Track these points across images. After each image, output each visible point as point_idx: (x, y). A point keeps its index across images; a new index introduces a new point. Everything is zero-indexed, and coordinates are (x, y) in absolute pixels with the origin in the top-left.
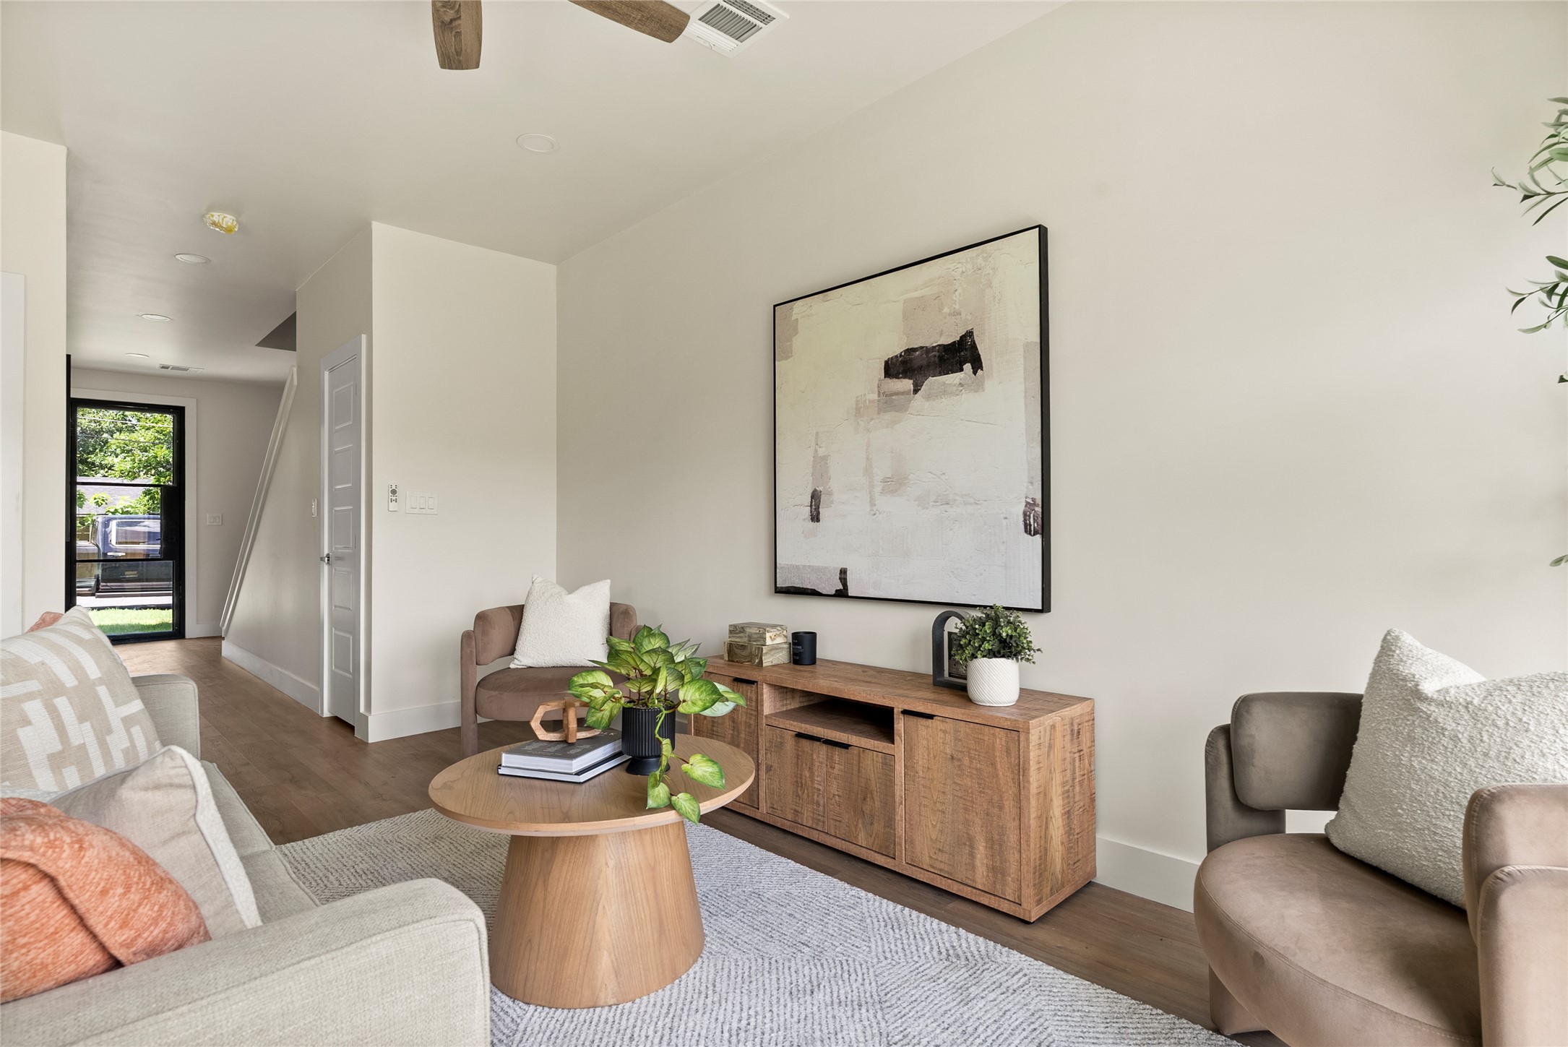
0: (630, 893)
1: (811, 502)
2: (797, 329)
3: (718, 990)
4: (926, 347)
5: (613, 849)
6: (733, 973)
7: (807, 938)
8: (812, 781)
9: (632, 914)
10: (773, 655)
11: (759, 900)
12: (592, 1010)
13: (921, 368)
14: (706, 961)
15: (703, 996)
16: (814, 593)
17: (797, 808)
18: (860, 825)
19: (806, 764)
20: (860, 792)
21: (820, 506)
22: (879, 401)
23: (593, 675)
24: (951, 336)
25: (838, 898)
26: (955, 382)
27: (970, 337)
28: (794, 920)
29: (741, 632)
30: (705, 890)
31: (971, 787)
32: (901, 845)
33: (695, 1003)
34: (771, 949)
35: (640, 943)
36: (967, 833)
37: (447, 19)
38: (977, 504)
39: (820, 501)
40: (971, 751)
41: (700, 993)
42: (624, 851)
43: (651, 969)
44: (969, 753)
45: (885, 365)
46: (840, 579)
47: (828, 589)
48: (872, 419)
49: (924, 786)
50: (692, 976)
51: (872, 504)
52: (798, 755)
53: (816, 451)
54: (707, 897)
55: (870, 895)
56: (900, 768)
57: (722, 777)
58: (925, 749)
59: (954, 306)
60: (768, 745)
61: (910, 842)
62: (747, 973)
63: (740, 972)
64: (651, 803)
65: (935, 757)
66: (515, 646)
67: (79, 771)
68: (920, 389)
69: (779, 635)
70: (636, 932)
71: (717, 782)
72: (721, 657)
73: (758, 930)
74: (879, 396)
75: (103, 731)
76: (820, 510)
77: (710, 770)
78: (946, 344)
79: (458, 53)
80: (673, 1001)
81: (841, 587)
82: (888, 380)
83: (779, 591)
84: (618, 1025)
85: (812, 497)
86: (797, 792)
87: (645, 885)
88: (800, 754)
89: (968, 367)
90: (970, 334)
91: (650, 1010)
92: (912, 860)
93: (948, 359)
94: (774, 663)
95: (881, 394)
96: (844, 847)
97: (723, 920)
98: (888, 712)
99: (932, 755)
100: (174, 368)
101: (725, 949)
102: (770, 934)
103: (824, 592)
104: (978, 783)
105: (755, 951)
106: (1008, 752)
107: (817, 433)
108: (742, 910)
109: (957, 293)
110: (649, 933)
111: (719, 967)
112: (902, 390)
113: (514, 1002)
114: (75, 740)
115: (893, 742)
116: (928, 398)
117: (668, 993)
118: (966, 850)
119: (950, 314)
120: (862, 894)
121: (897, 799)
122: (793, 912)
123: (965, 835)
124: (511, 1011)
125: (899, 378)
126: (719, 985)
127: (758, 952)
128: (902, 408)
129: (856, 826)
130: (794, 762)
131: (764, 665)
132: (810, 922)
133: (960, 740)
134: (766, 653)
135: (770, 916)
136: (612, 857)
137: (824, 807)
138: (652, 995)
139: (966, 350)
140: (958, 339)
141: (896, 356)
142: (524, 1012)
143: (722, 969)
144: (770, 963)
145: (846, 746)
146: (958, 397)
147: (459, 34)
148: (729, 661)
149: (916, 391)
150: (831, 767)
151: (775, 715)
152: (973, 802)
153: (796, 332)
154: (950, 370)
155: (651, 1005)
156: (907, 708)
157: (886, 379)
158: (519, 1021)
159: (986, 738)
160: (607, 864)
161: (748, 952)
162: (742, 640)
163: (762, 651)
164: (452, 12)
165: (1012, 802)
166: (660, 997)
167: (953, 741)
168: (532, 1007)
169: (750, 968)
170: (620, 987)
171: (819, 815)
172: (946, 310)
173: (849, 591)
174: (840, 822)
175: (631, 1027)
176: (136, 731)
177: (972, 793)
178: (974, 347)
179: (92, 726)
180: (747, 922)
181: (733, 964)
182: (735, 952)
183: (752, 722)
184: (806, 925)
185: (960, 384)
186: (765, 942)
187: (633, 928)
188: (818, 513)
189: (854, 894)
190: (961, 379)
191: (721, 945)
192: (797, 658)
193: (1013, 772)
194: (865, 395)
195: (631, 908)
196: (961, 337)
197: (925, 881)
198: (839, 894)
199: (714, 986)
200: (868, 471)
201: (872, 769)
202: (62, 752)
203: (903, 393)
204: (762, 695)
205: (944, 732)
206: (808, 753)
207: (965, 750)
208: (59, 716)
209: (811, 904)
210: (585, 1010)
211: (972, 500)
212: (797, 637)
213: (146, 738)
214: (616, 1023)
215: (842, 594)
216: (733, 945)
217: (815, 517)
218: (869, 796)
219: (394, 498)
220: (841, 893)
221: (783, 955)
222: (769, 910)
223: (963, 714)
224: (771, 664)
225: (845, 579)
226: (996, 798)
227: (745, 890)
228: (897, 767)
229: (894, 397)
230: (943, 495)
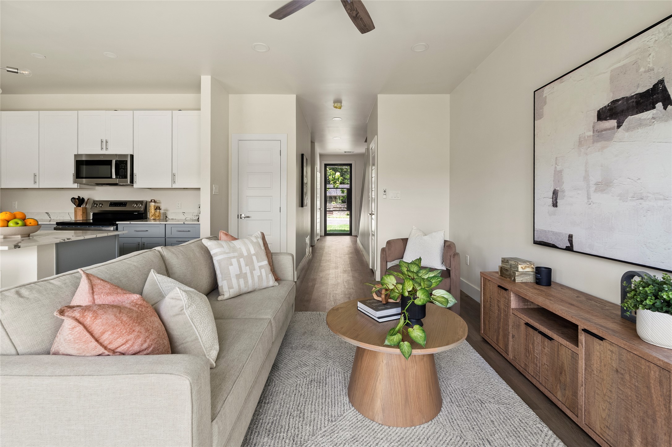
0: (392, 378)
1: (553, 196)
2: (546, 102)
3: (428, 442)
4: (627, 97)
5: (386, 355)
6: (441, 438)
7: (492, 439)
8: (534, 351)
9: (392, 388)
10: (523, 277)
11: (480, 405)
12: (372, 421)
13: (622, 111)
14: (433, 424)
15: (419, 441)
16: (554, 246)
17: (526, 363)
18: (558, 387)
19: (531, 341)
20: (558, 368)
21: (558, 199)
22: (593, 136)
23: (390, 277)
24: (646, 86)
25: (528, 424)
26: (649, 117)
27: (661, 84)
28: (492, 425)
29: (506, 262)
30: (456, 387)
31: (630, 396)
32: (582, 411)
33: (413, 443)
34: (469, 435)
35: (395, 402)
36: (627, 426)
37: (354, 15)
38: (666, 199)
39: (558, 195)
40: (631, 372)
41: (419, 439)
42: (391, 358)
43: (399, 416)
44: (630, 373)
45: (598, 113)
46: (569, 240)
47: (561, 245)
48: (589, 147)
49: (598, 382)
50: (421, 428)
51: (589, 198)
52: (527, 334)
53: (556, 168)
54: (455, 391)
55: (550, 432)
56: (582, 364)
57: (425, 340)
58: (598, 358)
59: (648, 65)
60: (513, 324)
61: (588, 412)
62: (447, 441)
63: (445, 439)
64: (387, 342)
65: (605, 366)
66: (403, 255)
67: (244, 280)
68: (622, 125)
69: (528, 267)
70: (393, 396)
71: (422, 342)
72: (497, 272)
73: (469, 421)
74: (594, 132)
75: (252, 270)
76: (558, 201)
77: (421, 335)
78: (641, 92)
79: (365, 26)
80: (405, 437)
81: (569, 245)
82: (600, 122)
83: (536, 243)
84: (376, 435)
85: (553, 193)
86: (526, 354)
87: (399, 377)
88: (528, 334)
89: (659, 105)
90: (662, 82)
91: (393, 435)
92: (589, 424)
93: (643, 102)
94: (523, 281)
95: (595, 132)
96: (549, 396)
97: (455, 407)
98: (576, 326)
99: (603, 364)
100: (348, 152)
101: (445, 423)
102: (473, 426)
103: (560, 247)
104: (636, 396)
105: (460, 432)
106: (661, 383)
107: (556, 158)
108: (468, 406)
109: (651, 56)
110: (400, 399)
111: (437, 431)
112: (609, 127)
113: (349, 402)
114: (244, 271)
115: (577, 346)
116: (628, 130)
117: (406, 431)
118: (627, 437)
119: (645, 72)
120: (545, 429)
121: (580, 382)
122: (494, 420)
123: (626, 426)
124: (346, 406)
125: (607, 120)
126: (430, 440)
127: (461, 433)
128: (609, 139)
129: (556, 386)
130: (525, 337)
131: (516, 281)
132: (501, 431)
133: (623, 361)
134: (518, 276)
135: (480, 416)
136: (385, 359)
137: (539, 368)
138: (399, 428)
139: (658, 93)
140: (652, 87)
141: (605, 107)
142: (349, 409)
143: (437, 432)
144: (463, 442)
145: (551, 339)
146: (651, 127)
147: (361, 19)
148: (501, 275)
149: (619, 127)
150: (543, 348)
151: (516, 309)
152: (632, 407)
153: (545, 103)
154: (645, 110)
155: (395, 433)
156: (586, 328)
157: (598, 122)
158: (345, 411)
159: (643, 367)
160: (382, 361)
161: (456, 430)
162: (507, 266)
163: (515, 274)
164: (355, 12)
165: (663, 421)
166: (401, 431)
167: (618, 360)
168: (353, 408)
169: (451, 439)
170: (384, 418)
171: (537, 371)
172: (642, 70)
173: (574, 248)
174: (548, 380)
175: (381, 439)
176: (263, 271)
177: (631, 400)
178: (665, 90)
179: (249, 268)
180: (466, 414)
181: (444, 433)
182: (449, 427)
183: (506, 310)
184: (497, 431)
185: (653, 118)
186: (468, 430)
187: (392, 394)
188: (557, 202)
189: (540, 426)
190: (653, 115)
191: (445, 419)
192: (538, 281)
193: (665, 399)
194: (585, 133)
195: (392, 385)
196: (654, 86)
197: (596, 441)
198: (530, 422)
199: (428, 439)
200: (586, 178)
201: (565, 357)
202: (240, 274)
203: (609, 129)
204: (510, 297)
205: (612, 352)
206: (531, 335)
207: (626, 369)
208: (240, 264)
209: (508, 421)
210: (370, 420)
211: (662, 197)
212: (538, 270)
213: (266, 273)
214: (376, 433)
215: (570, 249)
216: (451, 423)
217: (555, 205)
218: (563, 372)
219: (385, 194)
220: (531, 422)
221: (473, 442)
222: (482, 413)
223: (625, 345)
224: (521, 282)
225: (572, 241)
226: (650, 412)
227: (476, 396)
228: (580, 362)
229: (603, 132)
230: (639, 193)
